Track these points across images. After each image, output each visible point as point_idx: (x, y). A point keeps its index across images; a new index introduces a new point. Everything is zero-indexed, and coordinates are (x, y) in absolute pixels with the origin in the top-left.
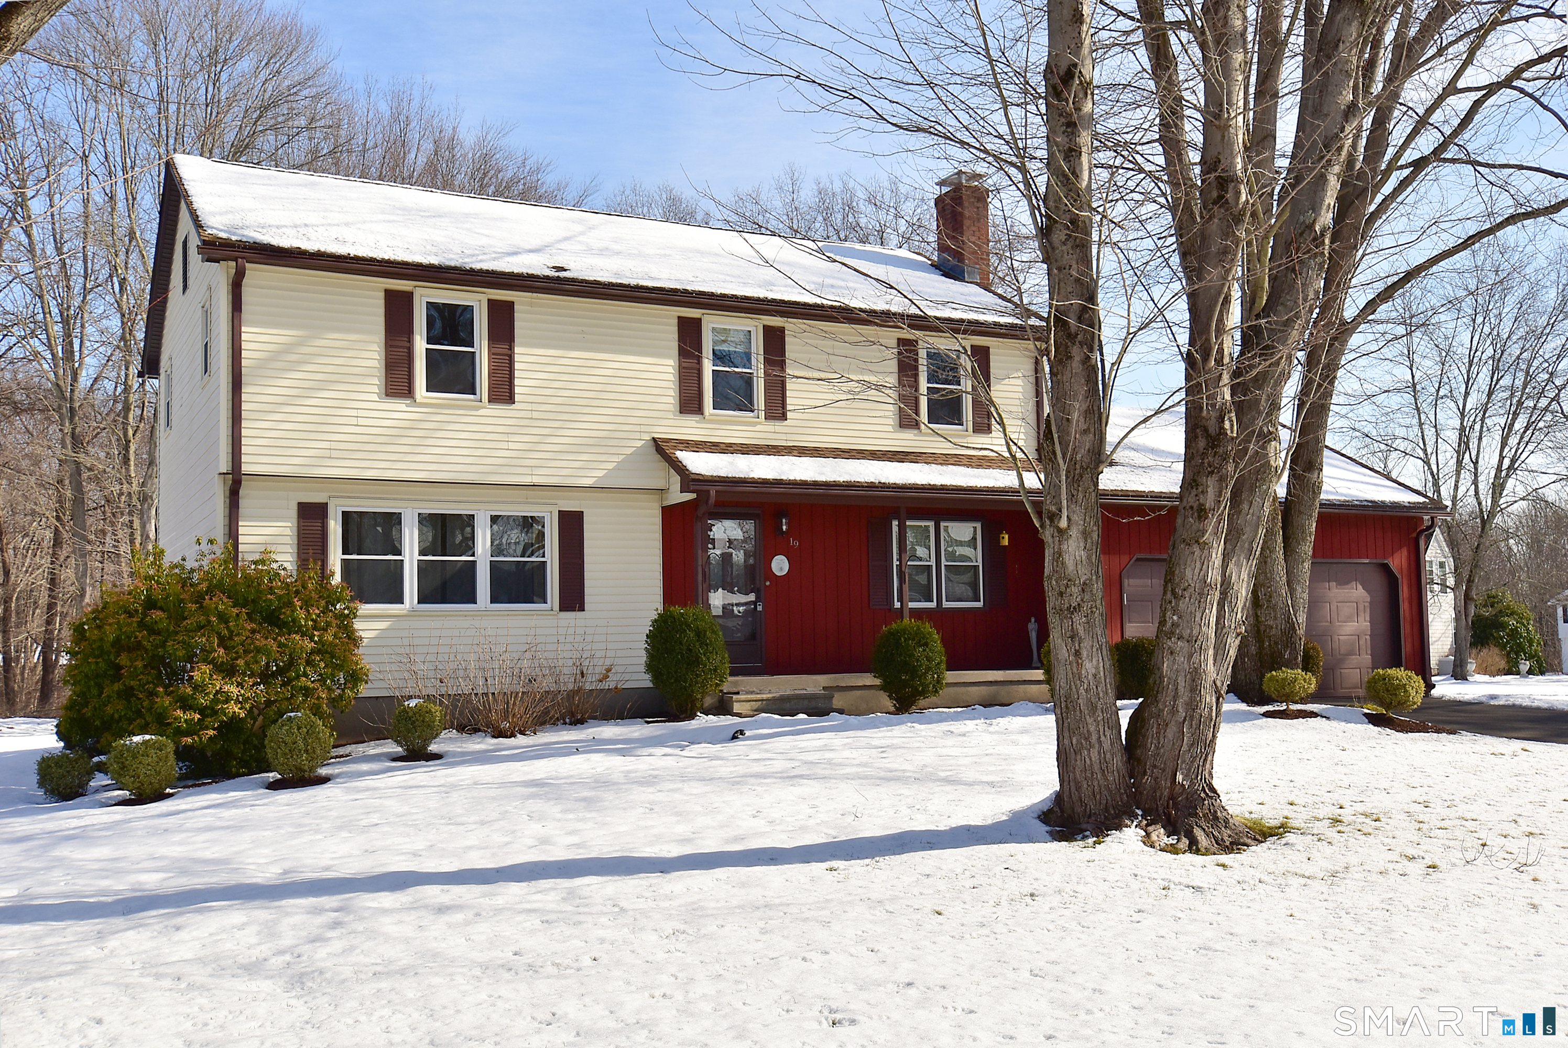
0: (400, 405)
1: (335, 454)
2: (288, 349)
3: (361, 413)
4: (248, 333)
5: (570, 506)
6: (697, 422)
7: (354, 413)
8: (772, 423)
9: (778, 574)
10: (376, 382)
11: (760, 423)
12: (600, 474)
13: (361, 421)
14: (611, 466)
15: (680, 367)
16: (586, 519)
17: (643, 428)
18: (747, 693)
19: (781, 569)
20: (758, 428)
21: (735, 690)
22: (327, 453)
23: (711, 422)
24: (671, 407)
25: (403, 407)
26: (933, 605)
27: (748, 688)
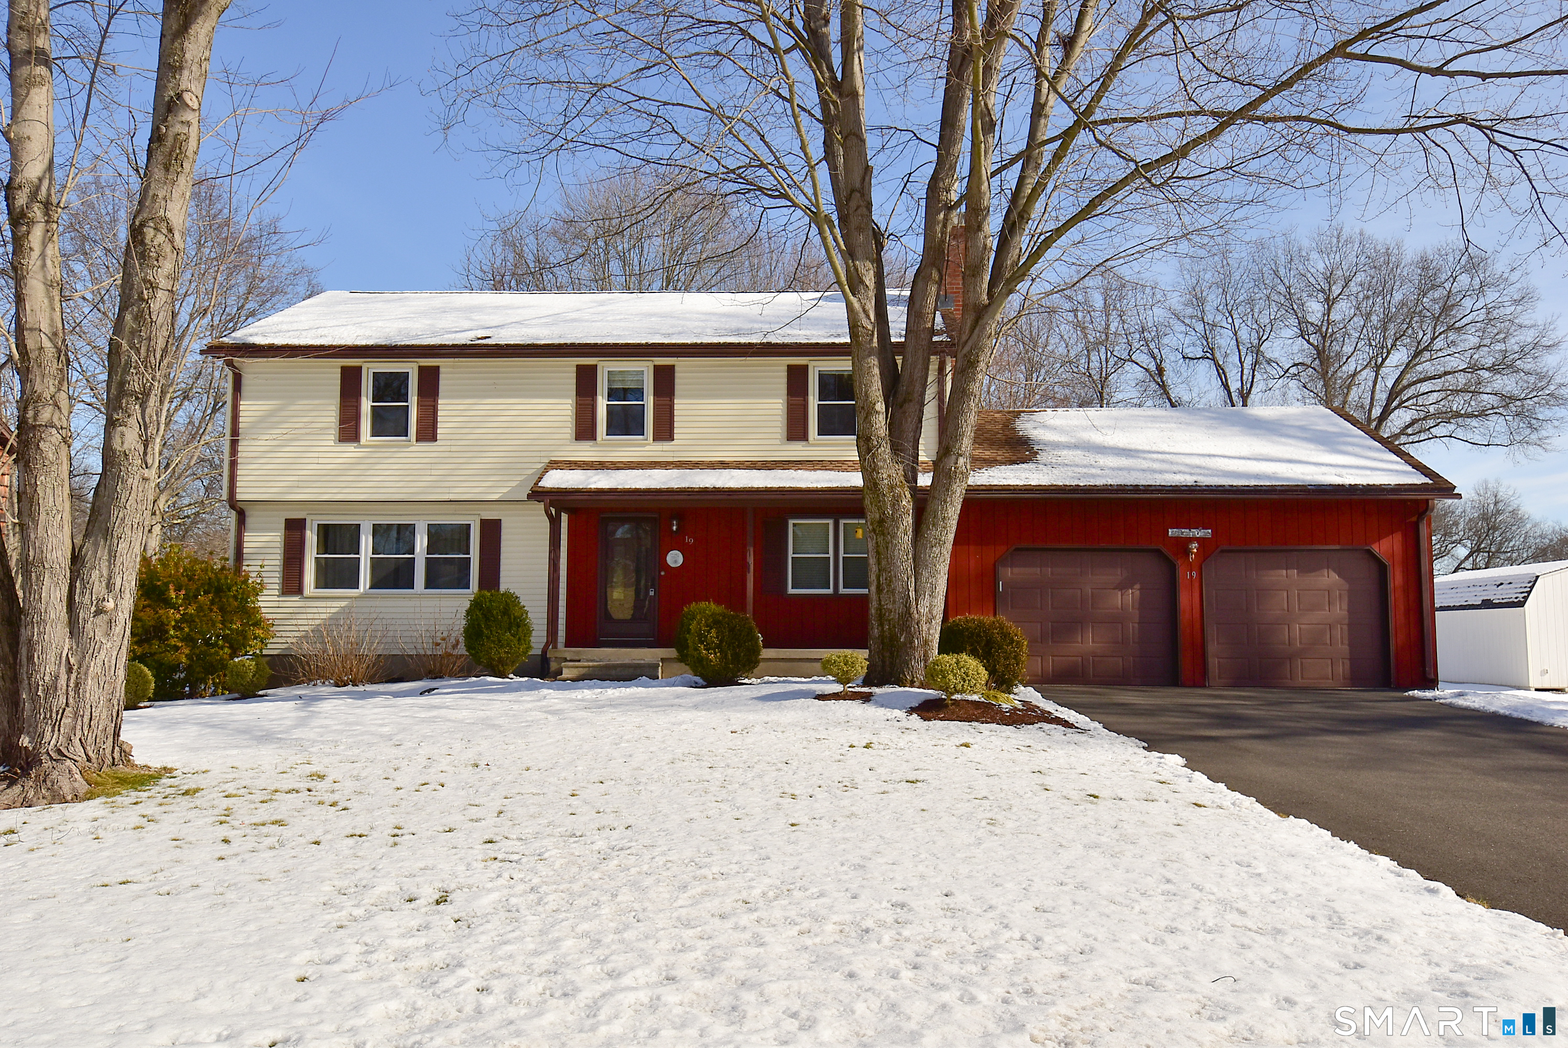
0: (350, 448)
1: (301, 484)
2: (272, 413)
3: (321, 455)
4: (244, 405)
5: (490, 514)
6: (591, 446)
7: (316, 455)
8: (660, 443)
9: (673, 565)
10: (333, 433)
11: (649, 444)
12: (505, 490)
13: (321, 461)
14: (514, 484)
15: (578, 404)
16: (503, 525)
17: (543, 454)
18: (588, 661)
19: (676, 562)
20: (647, 448)
21: (577, 658)
22: (296, 484)
23: (602, 445)
24: (568, 436)
25: (352, 449)
26: (830, 591)
27: (590, 657)
